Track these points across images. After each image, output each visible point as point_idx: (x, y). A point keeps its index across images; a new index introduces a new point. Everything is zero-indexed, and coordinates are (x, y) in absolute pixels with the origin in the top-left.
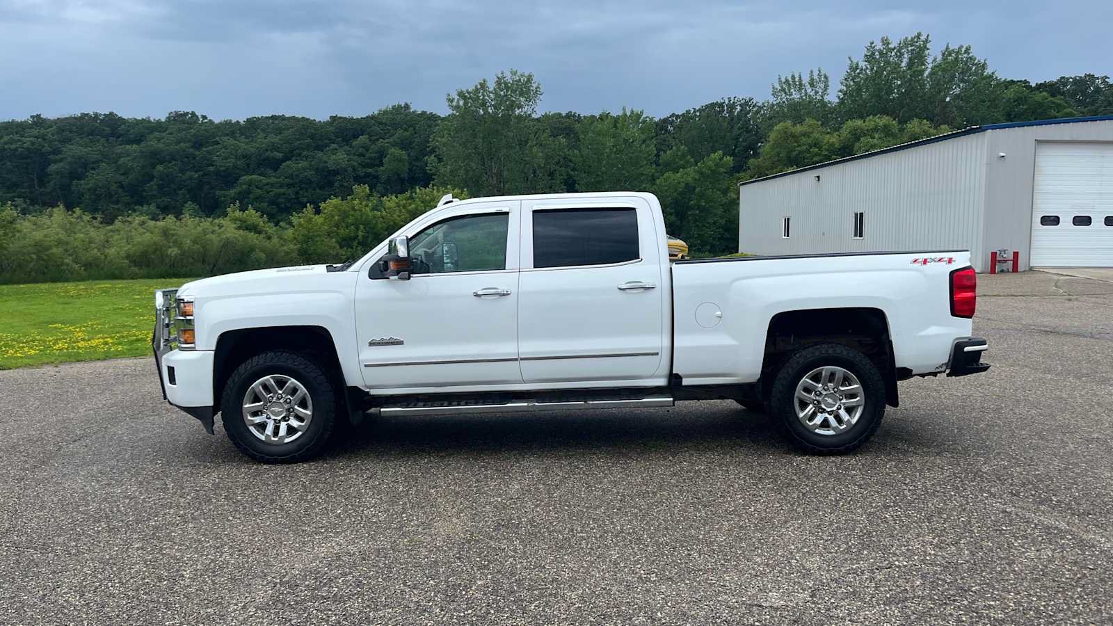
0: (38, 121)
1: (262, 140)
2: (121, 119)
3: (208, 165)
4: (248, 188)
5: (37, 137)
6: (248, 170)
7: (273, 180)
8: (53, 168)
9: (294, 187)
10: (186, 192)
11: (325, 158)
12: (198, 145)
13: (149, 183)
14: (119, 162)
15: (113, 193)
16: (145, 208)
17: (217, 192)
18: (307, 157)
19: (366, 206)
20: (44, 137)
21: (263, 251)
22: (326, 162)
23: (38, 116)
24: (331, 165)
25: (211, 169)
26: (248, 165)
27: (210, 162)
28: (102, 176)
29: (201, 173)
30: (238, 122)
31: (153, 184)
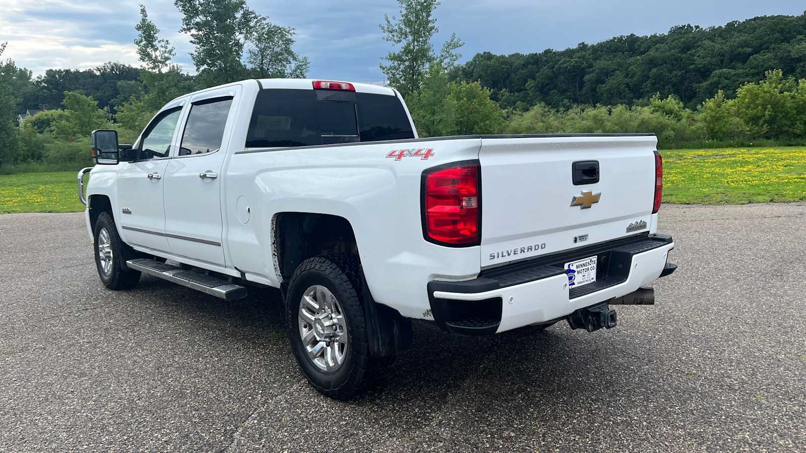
0: (583, 47)
1: (737, 39)
2: (638, 37)
3: (691, 64)
4: (719, 80)
5: (579, 58)
6: (721, 65)
7: (740, 71)
8: (587, 77)
9: (759, 75)
10: (671, 87)
11: (790, 48)
12: (686, 48)
13: (645, 82)
14: (629, 69)
15: (622, 91)
16: (641, 100)
17: (694, 85)
18: (774, 49)
19: (776, 87)
20: (583, 58)
21: (674, 130)
22: (790, 52)
23: (583, 43)
24: (794, 54)
25: (692, 67)
26: (722, 61)
27: (692, 62)
28: (616, 80)
29: (684, 71)
30: (720, 27)
31: (648, 83)
